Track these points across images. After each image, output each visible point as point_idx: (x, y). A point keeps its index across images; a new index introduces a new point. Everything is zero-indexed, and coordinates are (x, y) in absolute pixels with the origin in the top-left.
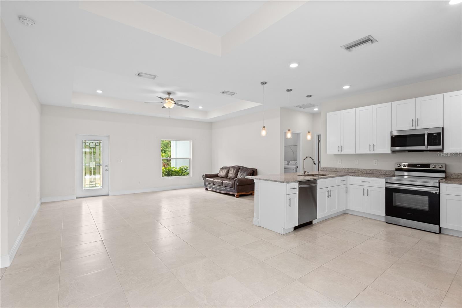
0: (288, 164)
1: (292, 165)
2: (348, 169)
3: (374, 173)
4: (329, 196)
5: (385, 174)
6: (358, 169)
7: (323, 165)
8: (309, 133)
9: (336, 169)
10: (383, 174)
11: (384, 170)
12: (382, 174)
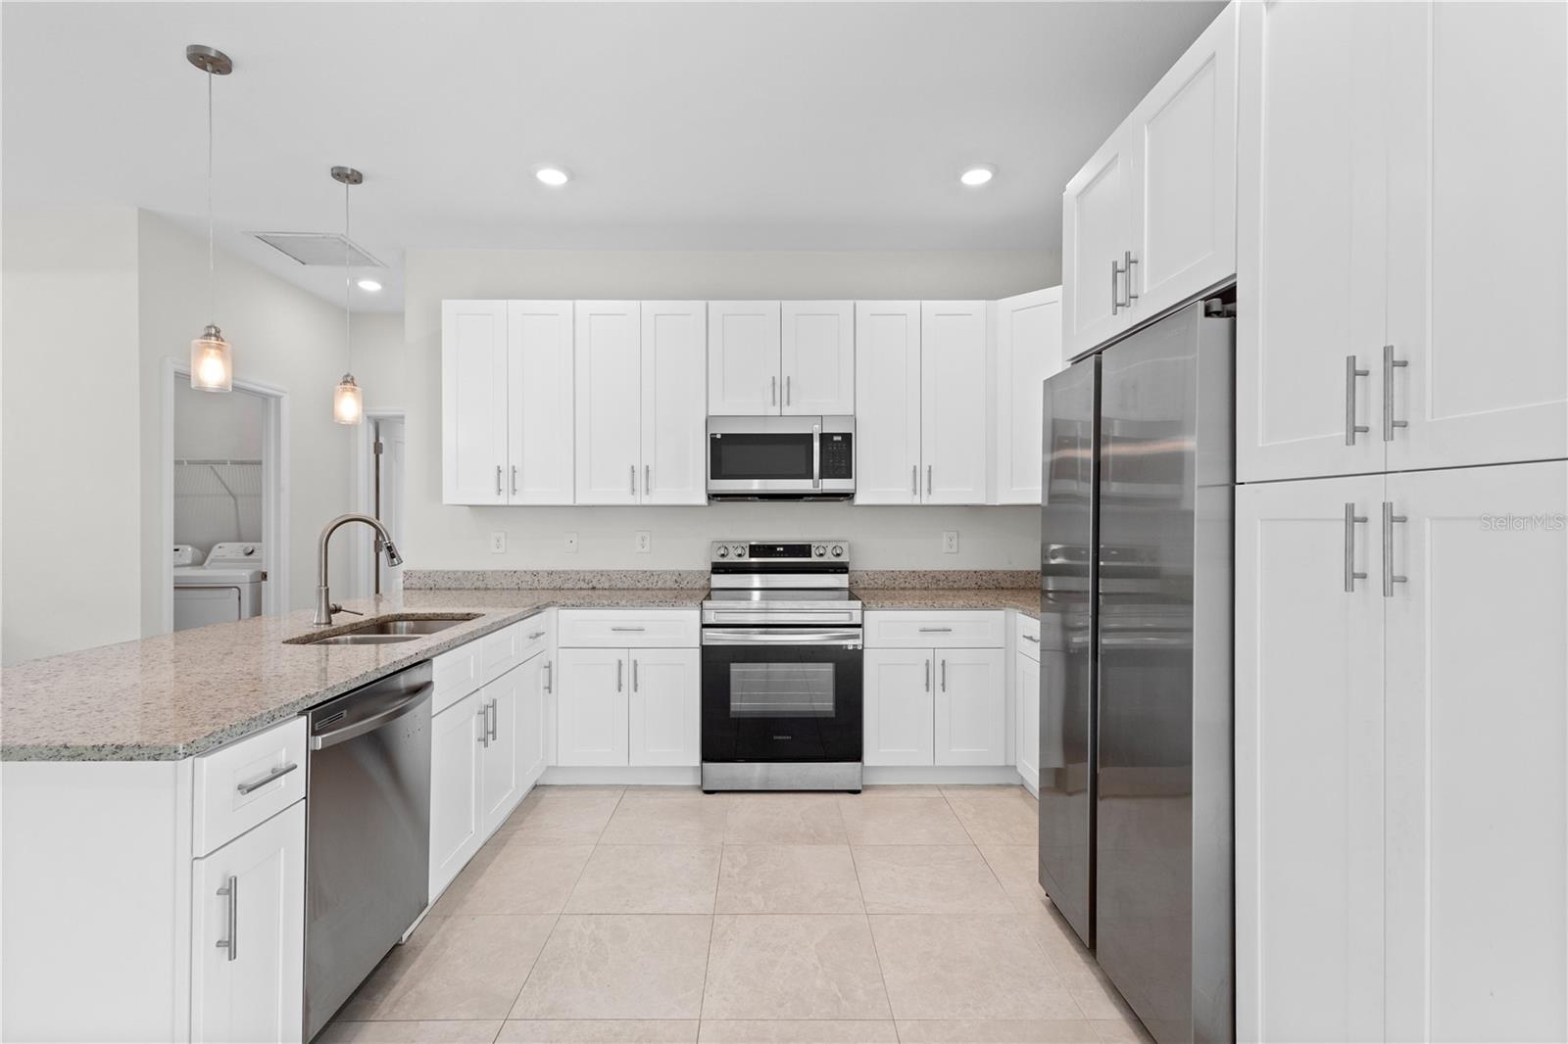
0: (199, 563)
1: (228, 565)
2: (535, 574)
3: (640, 585)
4: (488, 735)
5: (676, 586)
6: (578, 572)
7: (414, 556)
8: (348, 386)
9: (482, 575)
10: (671, 589)
11: (674, 572)
12: (665, 589)
